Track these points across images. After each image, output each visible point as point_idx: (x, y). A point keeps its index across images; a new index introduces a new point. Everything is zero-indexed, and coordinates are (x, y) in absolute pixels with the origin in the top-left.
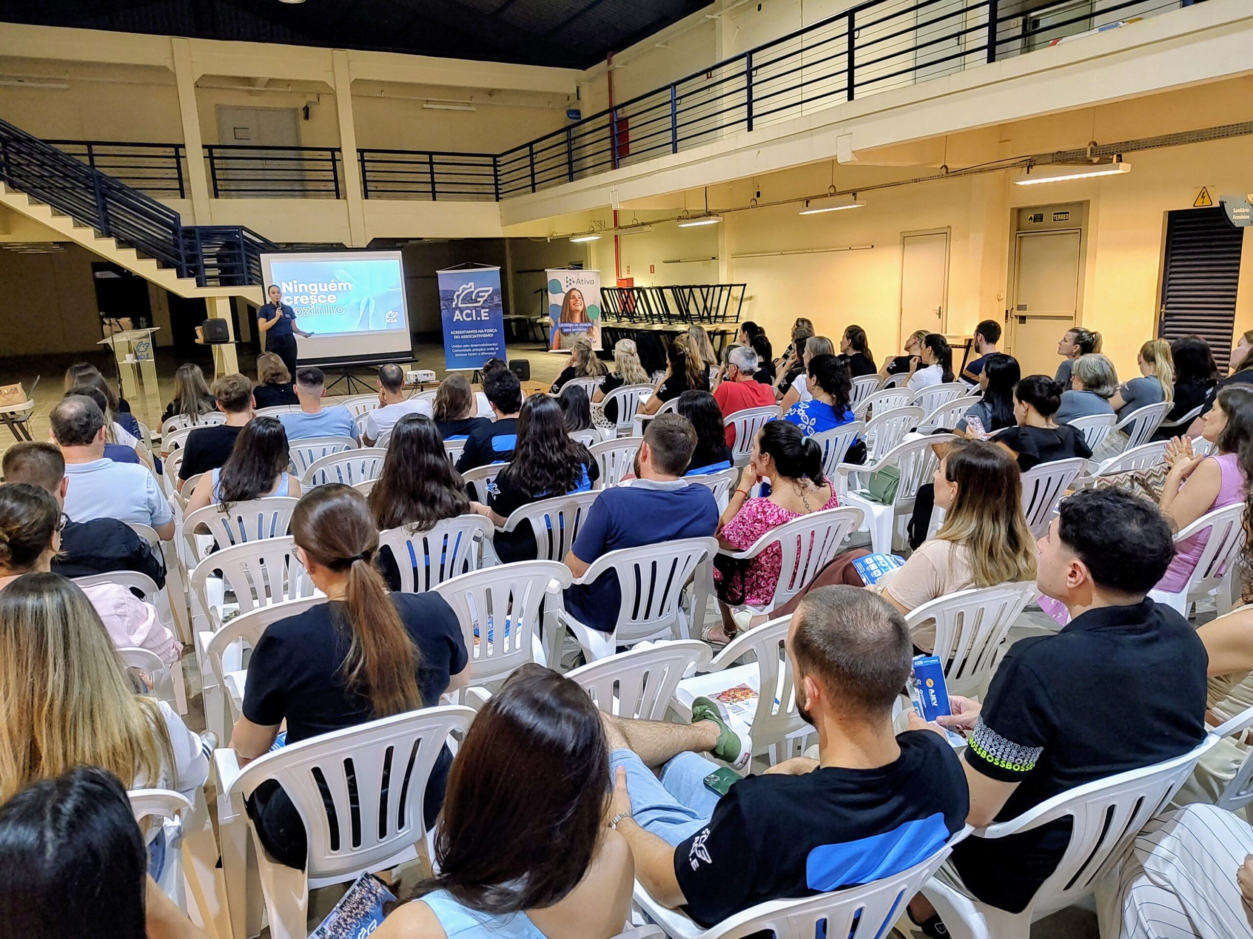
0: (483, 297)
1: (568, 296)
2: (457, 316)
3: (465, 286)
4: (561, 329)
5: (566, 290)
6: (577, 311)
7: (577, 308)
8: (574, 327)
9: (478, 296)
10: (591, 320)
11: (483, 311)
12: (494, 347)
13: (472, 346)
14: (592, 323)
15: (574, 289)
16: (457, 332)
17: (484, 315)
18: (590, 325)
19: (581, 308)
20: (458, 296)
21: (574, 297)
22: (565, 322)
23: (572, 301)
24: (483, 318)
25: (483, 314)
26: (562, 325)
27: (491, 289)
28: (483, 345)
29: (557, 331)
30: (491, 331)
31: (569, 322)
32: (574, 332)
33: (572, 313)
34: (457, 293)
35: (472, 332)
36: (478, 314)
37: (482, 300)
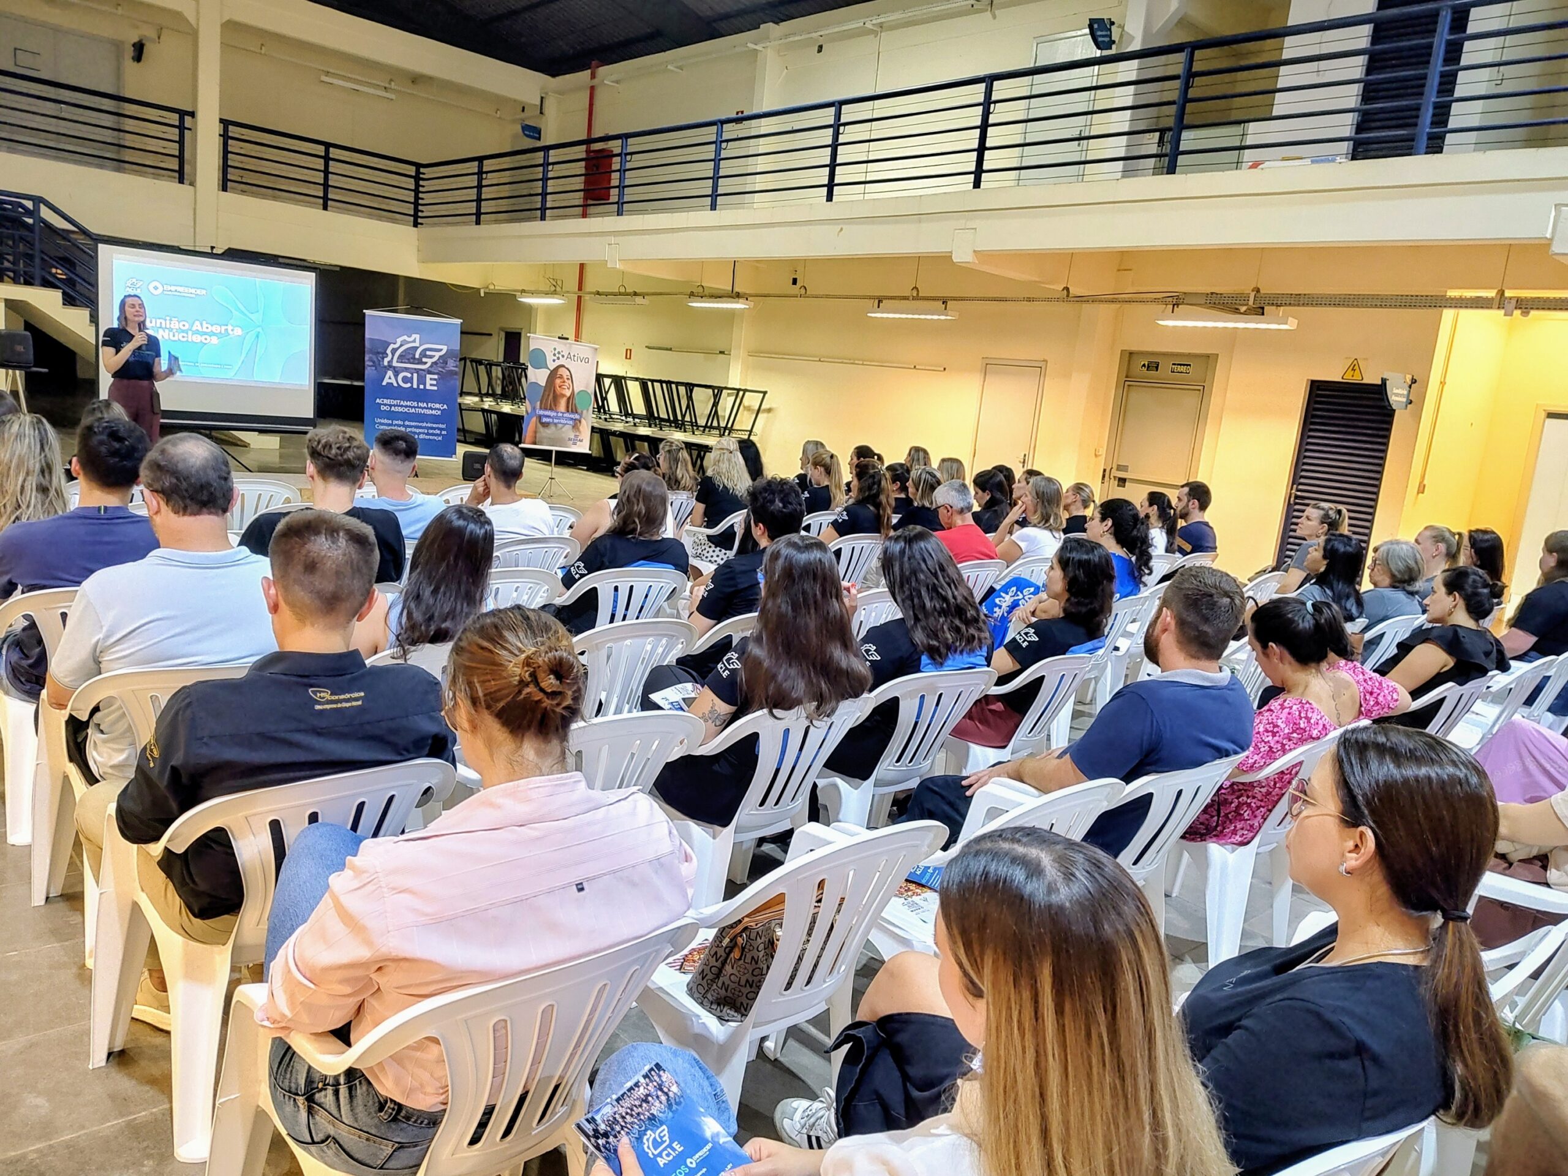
0: (431, 357)
1: (553, 374)
2: (389, 378)
3: (405, 337)
4: (540, 417)
5: (552, 366)
6: (564, 396)
7: (564, 392)
8: (557, 418)
9: (424, 354)
10: (579, 411)
11: (429, 376)
12: (441, 429)
13: (407, 423)
14: (581, 415)
15: (563, 366)
16: (385, 401)
17: (430, 383)
18: (577, 416)
19: (568, 393)
20: (394, 351)
21: (561, 377)
22: (546, 409)
23: (558, 381)
24: (428, 387)
25: (428, 382)
26: (542, 412)
27: (445, 348)
28: (425, 424)
29: (534, 419)
30: (437, 406)
31: (551, 409)
32: (556, 424)
33: (556, 398)
34: (392, 346)
35: (409, 403)
36: (422, 380)
37: (430, 361)
